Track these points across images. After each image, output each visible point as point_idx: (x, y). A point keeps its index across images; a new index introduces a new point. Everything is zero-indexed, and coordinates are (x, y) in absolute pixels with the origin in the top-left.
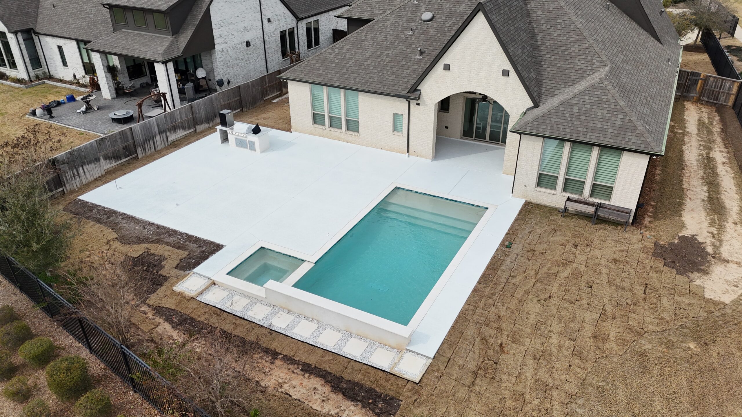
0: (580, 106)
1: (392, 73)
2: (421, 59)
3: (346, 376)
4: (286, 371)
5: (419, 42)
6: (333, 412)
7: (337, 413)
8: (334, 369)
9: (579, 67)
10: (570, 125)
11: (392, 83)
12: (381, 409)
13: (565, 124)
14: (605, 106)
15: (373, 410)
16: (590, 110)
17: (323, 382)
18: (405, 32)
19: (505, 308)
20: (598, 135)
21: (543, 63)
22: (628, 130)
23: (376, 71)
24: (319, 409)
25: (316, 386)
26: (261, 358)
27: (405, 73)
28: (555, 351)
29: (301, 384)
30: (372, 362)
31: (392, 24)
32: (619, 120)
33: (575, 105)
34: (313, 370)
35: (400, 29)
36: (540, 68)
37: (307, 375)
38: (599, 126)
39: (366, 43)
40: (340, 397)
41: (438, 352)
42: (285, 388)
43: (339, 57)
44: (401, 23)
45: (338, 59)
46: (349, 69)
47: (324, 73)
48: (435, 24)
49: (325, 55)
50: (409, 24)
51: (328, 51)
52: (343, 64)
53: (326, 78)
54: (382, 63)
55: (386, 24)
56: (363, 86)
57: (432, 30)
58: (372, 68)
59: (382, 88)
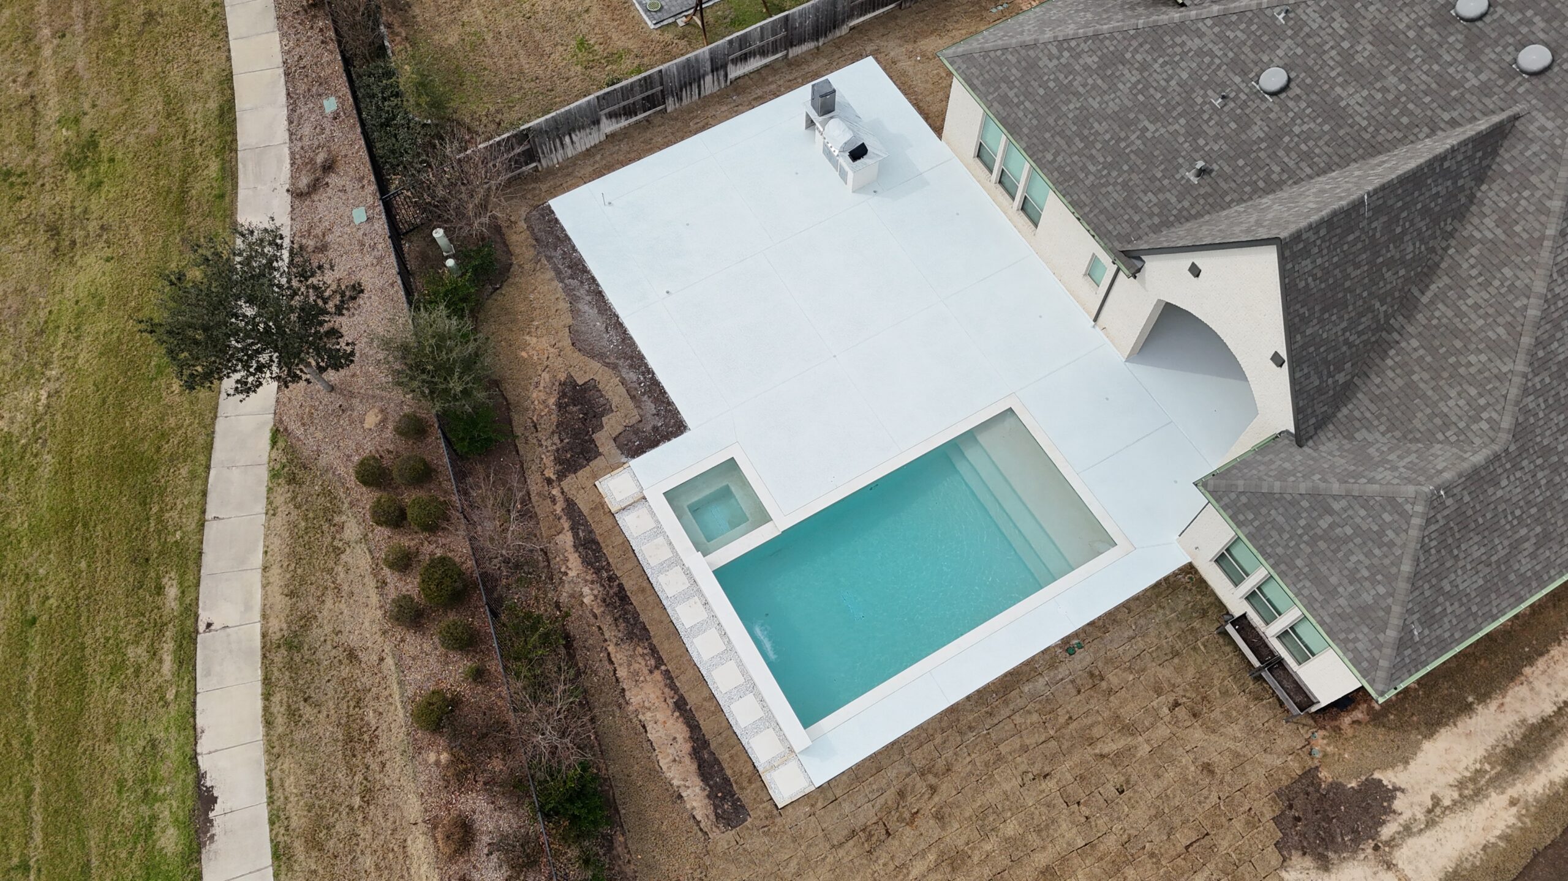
0: (1338, 520)
1: (1125, 184)
2: (1193, 186)
3: (713, 746)
4: (659, 693)
5: (1217, 138)
6: (676, 782)
7: (679, 787)
8: (707, 726)
9: (1446, 410)
10: (1292, 543)
11: (1110, 209)
12: (724, 811)
13: (1286, 536)
14: (1377, 552)
15: (716, 807)
16: (1348, 539)
17: (688, 735)
18: (1210, 92)
19: (968, 759)
20: (1316, 594)
21: (1392, 352)
22: (1368, 622)
23: (1101, 160)
24: (664, 768)
25: (678, 736)
26: (643, 655)
27: (1146, 199)
28: (976, 859)
29: (665, 722)
30: (752, 745)
31: (1200, 52)
32: (1373, 592)
33: (1330, 511)
34: (686, 711)
35: (1205, 78)
36: (1378, 361)
37: (677, 714)
38: (1334, 580)
39: (1126, 72)
40: (695, 766)
41: (828, 782)
42: (647, 717)
43: (1061, 77)
44: (1217, 61)
45: (1056, 79)
46: (1061, 122)
47: (1016, 100)
48: (1276, 108)
49: (1041, 55)
50: (1231, 75)
51: (1049, 46)
52: (1057, 101)
53: (1013, 116)
54: (1123, 145)
55: (1189, 43)
56: (1061, 179)
57: (1259, 123)
58: (1099, 146)
59: (1087, 209)
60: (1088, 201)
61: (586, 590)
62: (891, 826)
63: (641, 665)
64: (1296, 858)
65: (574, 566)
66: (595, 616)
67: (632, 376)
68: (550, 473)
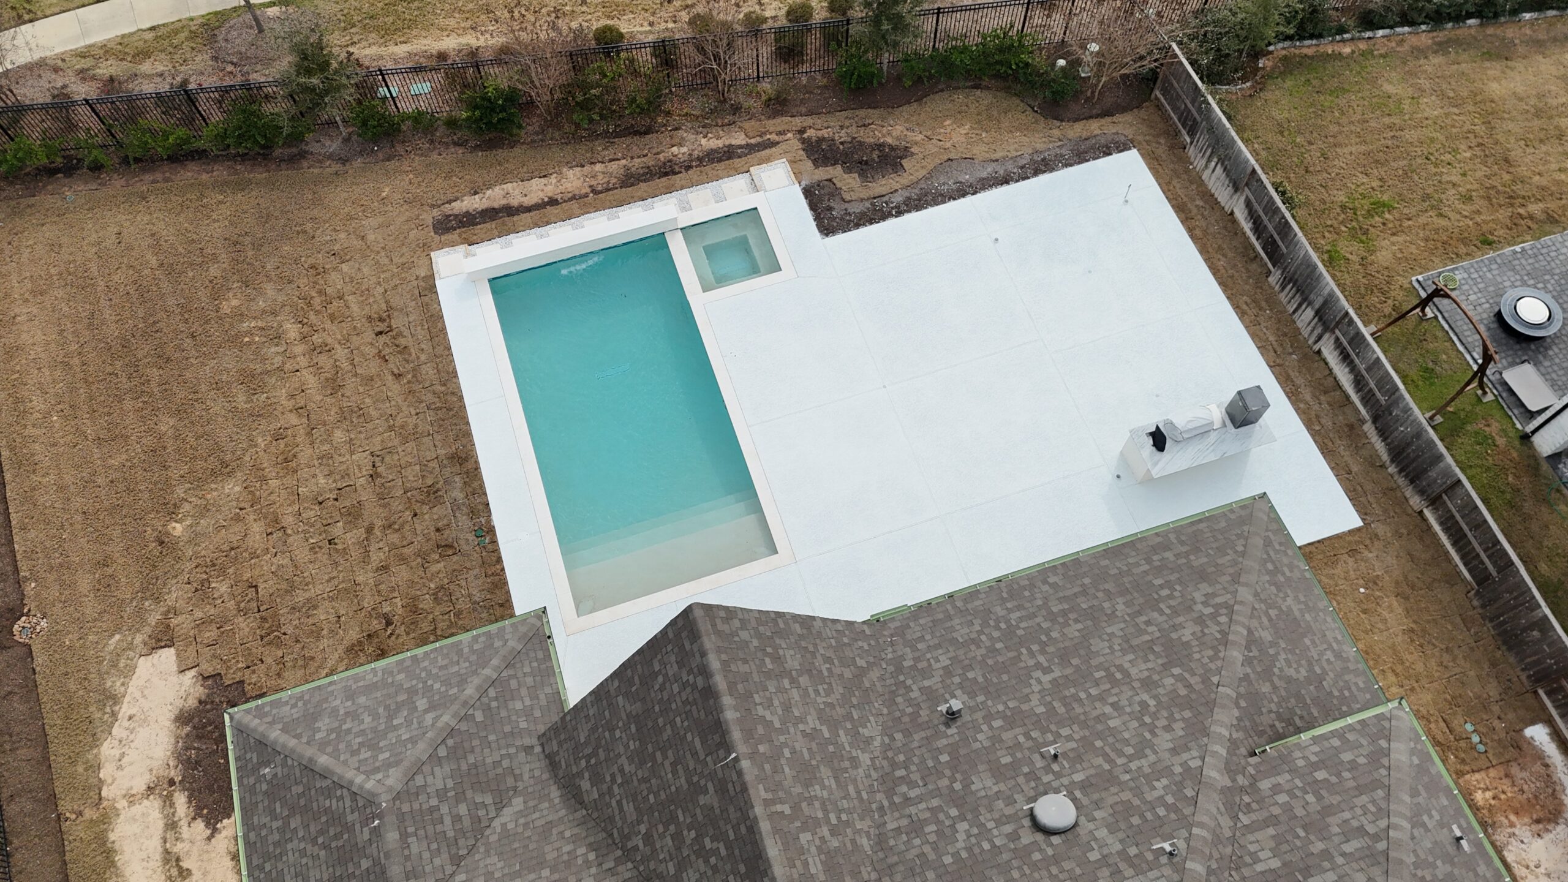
0: (416, 715)
1: (975, 642)
2: (937, 704)
3: (507, 219)
4: (570, 189)
6: (489, 192)
7: (484, 194)
8: (525, 217)
11: (948, 624)
12: (450, 220)
15: (456, 216)
17: (525, 205)
18: (1072, 744)
24: (504, 186)
25: (527, 198)
27: (943, 658)
29: (542, 191)
31: (1146, 745)
32: (324, 728)
35: (1099, 743)
41: (436, 292)
42: (553, 179)
43: (1173, 603)
44: (1120, 761)
45: (1171, 597)
46: (1100, 595)
47: (1155, 558)
48: (1009, 811)
49: (1218, 586)
50: (1092, 771)
51: (1229, 596)
52: (1135, 594)
53: (1134, 553)
54: (1035, 648)
55: (1168, 736)
56: (1015, 586)
57: (995, 789)
58: (1045, 625)
59: (959, 604)
60: (969, 606)
61: (684, 150)
62: (383, 339)
63: (600, 181)
64: (200, 691)
65: (711, 142)
66: (658, 153)
67: (898, 199)
68: (810, 133)
